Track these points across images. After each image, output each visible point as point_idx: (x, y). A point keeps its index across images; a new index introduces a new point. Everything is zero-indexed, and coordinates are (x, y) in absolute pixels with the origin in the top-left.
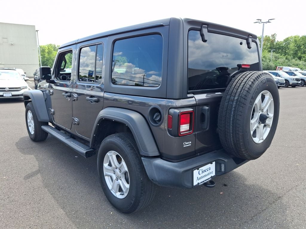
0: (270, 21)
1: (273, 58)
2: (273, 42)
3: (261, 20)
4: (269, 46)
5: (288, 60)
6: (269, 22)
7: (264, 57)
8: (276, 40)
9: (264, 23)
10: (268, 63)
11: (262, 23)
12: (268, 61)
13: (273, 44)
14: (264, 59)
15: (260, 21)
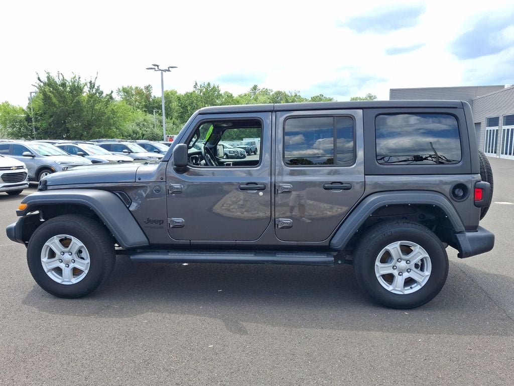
0: (170, 69)
1: (157, 123)
2: (148, 97)
3: (158, 66)
4: (144, 103)
5: (176, 125)
6: (169, 71)
7: (144, 120)
8: (152, 95)
9: (162, 70)
10: (152, 130)
11: (160, 70)
12: (151, 126)
13: (149, 101)
14: (146, 124)
15: (156, 67)
